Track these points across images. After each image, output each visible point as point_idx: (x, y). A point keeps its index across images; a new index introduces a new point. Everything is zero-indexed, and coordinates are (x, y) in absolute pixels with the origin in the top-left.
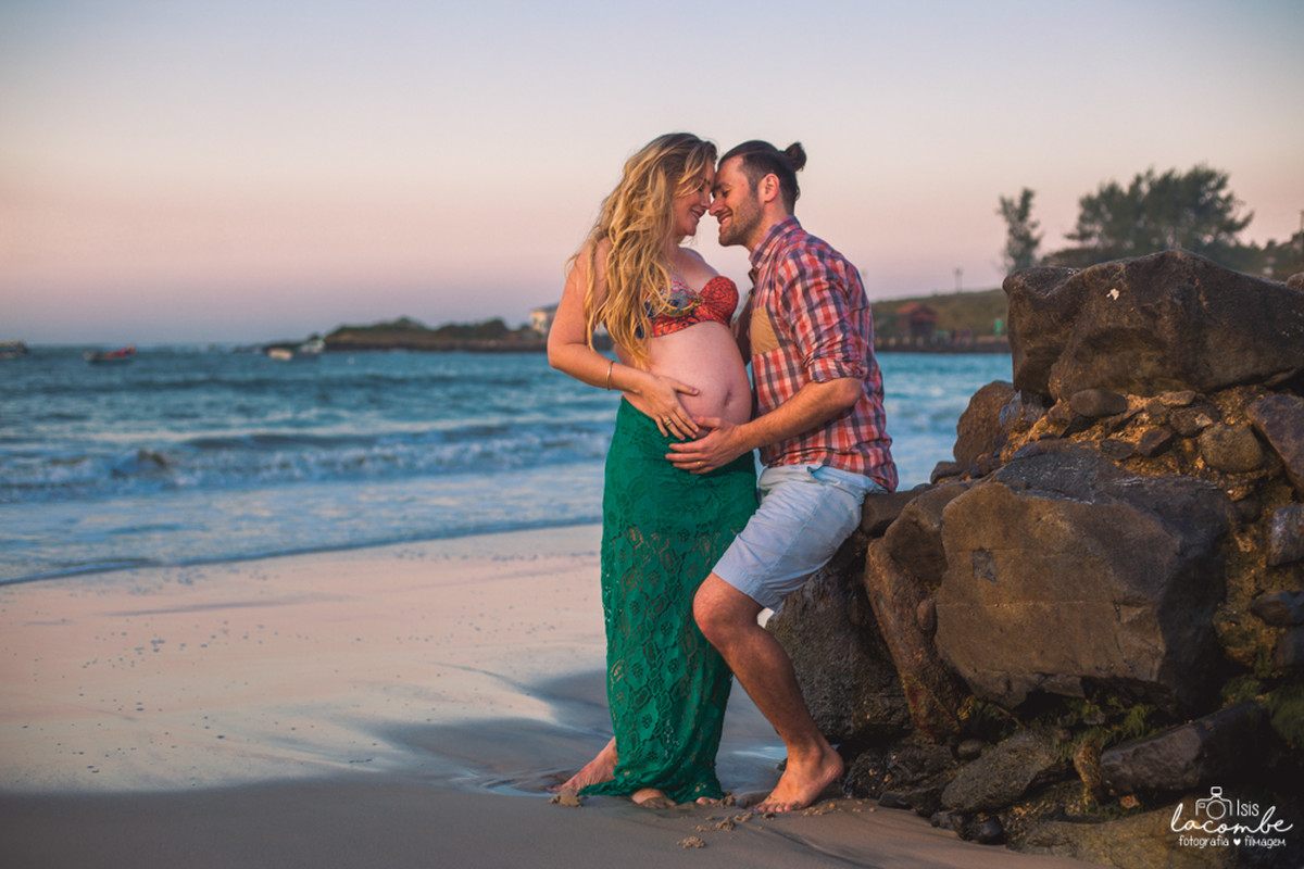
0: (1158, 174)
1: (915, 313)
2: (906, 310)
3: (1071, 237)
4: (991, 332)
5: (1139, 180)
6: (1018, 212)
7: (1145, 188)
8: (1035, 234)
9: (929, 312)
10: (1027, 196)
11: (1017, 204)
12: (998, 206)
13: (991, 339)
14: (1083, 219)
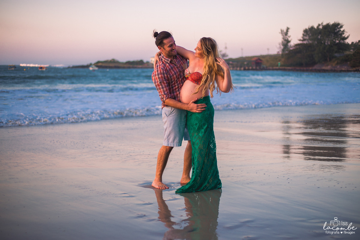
0: (324, 24)
1: (256, 60)
2: (254, 59)
3: (300, 40)
4: (277, 66)
5: (319, 25)
6: (285, 33)
7: (321, 27)
8: (289, 39)
9: (261, 60)
10: (288, 29)
11: (285, 31)
12: (280, 31)
13: (277, 68)
14: (303, 35)
